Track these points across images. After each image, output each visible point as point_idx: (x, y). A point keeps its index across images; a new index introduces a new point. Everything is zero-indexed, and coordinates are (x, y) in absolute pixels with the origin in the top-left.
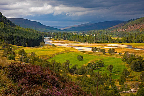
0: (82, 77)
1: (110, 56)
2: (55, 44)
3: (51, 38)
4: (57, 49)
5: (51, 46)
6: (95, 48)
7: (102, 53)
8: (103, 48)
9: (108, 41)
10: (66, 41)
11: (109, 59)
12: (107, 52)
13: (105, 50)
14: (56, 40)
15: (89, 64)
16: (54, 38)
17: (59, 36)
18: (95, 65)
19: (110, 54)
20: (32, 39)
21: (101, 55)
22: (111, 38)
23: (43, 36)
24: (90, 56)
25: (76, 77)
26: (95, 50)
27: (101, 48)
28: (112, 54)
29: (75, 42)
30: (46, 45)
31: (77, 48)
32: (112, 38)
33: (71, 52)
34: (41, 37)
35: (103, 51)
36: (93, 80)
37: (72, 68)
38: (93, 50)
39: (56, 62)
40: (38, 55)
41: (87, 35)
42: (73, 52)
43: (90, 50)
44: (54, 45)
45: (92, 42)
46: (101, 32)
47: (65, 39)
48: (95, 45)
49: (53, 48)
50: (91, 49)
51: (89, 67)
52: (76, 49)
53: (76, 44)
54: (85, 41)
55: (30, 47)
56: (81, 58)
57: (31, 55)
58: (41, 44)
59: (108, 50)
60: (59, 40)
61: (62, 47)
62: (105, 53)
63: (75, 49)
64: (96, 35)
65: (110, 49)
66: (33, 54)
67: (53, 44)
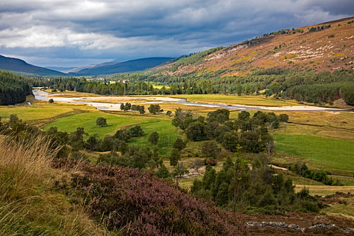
0: (109, 156)
1: (152, 117)
2: (55, 99)
3: (46, 89)
4: (58, 107)
5: (46, 102)
6: (127, 104)
7: (138, 112)
8: (141, 104)
9: (148, 93)
10: (74, 93)
11: (151, 122)
12: (147, 111)
13: (143, 107)
14: (55, 91)
15: (118, 132)
16: (52, 88)
17: (62, 85)
18: (128, 134)
19: (152, 114)
20: (9, 91)
21: (136, 115)
22: (152, 86)
23: (31, 85)
24: (118, 118)
25: (98, 156)
26: (126, 107)
27: (137, 104)
28: (155, 114)
29: (92, 94)
30: (38, 101)
31: (95, 105)
32: (154, 87)
33: (84, 112)
34: (28, 86)
35: (141, 109)
36: (127, 160)
37: (88, 141)
38: (122, 107)
39: (59, 130)
40: (24, 120)
41: (111, 82)
42: (88, 112)
43: (117, 107)
44: (52, 101)
45: (121, 95)
46: (135, 77)
47: (73, 90)
48: (126, 99)
49: (51, 107)
50: (119, 106)
51: (117, 138)
52: (94, 107)
54: (107, 93)
55: (7, 105)
56: (102, 122)
57: (8, 119)
58: (27, 100)
59: (149, 106)
60: (62, 91)
61: (68, 105)
62: (144, 112)
63: (91, 107)
64: (126, 82)
65: (152, 106)
66: (13, 118)
67: (50, 98)
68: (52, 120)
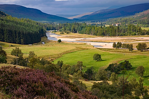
0: (101, 84)
1: (139, 54)
2: (62, 39)
3: (56, 32)
4: (64, 46)
5: (56, 42)
6: (118, 43)
7: (127, 50)
8: (130, 43)
9: (137, 33)
10: (77, 34)
11: (138, 58)
12: (135, 49)
13: (132, 45)
14: (63, 33)
15: (110, 65)
16: (61, 31)
17: (67, 28)
18: (119, 67)
19: (139, 52)
20: (29, 33)
21: (126, 52)
22: (140, 28)
23: (44, 29)
24: (111, 54)
25: (92, 84)
26: (117, 46)
27: (127, 43)
28: (142, 51)
29: (90, 35)
30: (50, 41)
31: (92, 44)
32: (143, 28)
33: (84, 49)
34: (42, 30)
35: (130, 47)
36: (116, 88)
37: (86, 72)
38: (115, 46)
39: (64, 63)
40: (38, 56)
41: (106, 26)
42: (87, 49)
43: (110, 46)
44: (60, 41)
45: (114, 35)
46: (126, 21)
47: (76, 32)
48: (118, 39)
49: (59, 46)
50: (112, 44)
51: (109, 70)
52: (92, 46)
53: (91, 39)
54: (103, 35)
55: (28, 44)
56: (98, 57)
57: (28, 55)
58: (42, 40)
59: (137, 45)
60: (68, 33)
61: (72, 44)
62: (133, 49)
63: (90, 45)
64: (119, 25)
65: (140, 44)
66: (32, 54)
67: (59, 39)
68: (60, 55)
